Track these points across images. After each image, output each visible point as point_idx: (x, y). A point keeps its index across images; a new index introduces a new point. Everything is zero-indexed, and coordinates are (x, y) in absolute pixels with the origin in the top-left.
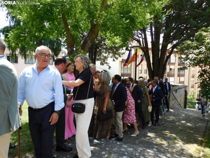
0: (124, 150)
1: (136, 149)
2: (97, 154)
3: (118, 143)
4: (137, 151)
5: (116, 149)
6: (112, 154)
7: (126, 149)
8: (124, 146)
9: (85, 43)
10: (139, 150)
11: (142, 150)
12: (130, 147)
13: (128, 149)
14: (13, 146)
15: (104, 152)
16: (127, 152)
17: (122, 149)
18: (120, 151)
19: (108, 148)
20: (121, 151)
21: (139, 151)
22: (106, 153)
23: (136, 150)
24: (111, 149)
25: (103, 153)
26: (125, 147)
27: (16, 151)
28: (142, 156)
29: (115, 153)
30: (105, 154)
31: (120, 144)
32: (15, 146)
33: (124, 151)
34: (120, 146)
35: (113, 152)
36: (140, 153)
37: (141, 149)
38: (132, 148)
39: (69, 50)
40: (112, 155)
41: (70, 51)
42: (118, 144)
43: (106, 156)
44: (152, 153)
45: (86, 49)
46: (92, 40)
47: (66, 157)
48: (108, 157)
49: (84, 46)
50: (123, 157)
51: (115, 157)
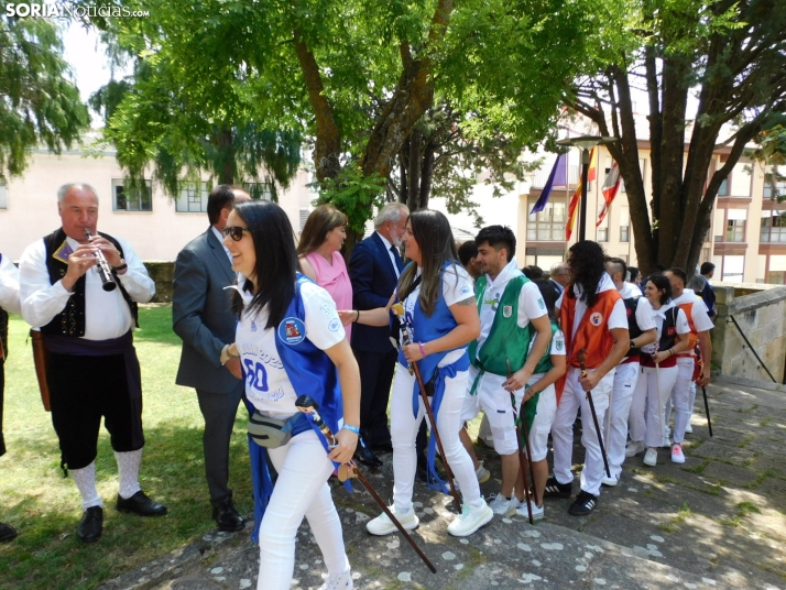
0: (526, 548)
1: (576, 547)
4: (582, 555)
6: (479, 563)
7: (538, 546)
8: (529, 533)
9: (380, 136)
10: (587, 550)
11: (602, 551)
12: (554, 539)
13: (546, 546)
14: (157, 507)
15: (451, 551)
16: (540, 557)
17: (521, 546)
18: (511, 551)
20: (517, 552)
21: (588, 555)
22: (459, 555)
23: (574, 550)
24: (479, 543)
25: (447, 556)
26: (533, 538)
28: (599, 577)
29: (491, 558)
30: (456, 562)
31: (515, 524)
32: (164, 510)
33: (526, 554)
34: (515, 531)
35: (485, 554)
36: (592, 562)
37: (598, 548)
38: (559, 541)
39: (322, 164)
40: (482, 566)
41: (325, 167)
42: (505, 525)
43: (459, 567)
45: (384, 157)
46: (408, 120)
47: (310, 564)
48: (463, 572)
49: (376, 145)
50: (524, 575)
51: (491, 577)
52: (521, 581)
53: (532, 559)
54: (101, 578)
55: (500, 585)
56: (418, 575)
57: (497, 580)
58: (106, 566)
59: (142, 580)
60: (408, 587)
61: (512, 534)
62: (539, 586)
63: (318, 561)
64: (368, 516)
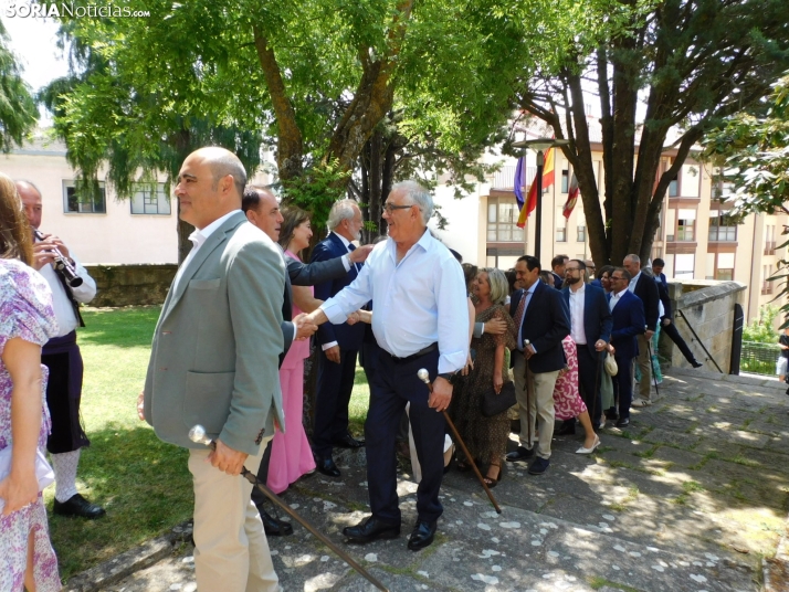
0: (486, 527)
1: (532, 524)
3: (467, 504)
4: (537, 532)
5: (459, 522)
6: (442, 543)
7: (497, 525)
8: (487, 513)
9: (341, 137)
10: (542, 527)
11: (556, 527)
12: (511, 518)
13: (503, 524)
14: (95, 510)
16: (500, 534)
17: (480, 525)
18: (472, 530)
20: (477, 531)
21: (544, 531)
23: (531, 528)
26: (492, 518)
27: (106, 526)
28: (553, 550)
29: (453, 537)
31: (475, 506)
32: (102, 512)
33: (486, 533)
34: (475, 513)
35: (447, 534)
36: (546, 537)
37: (553, 526)
38: (516, 520)
39: (284, 166)
40: (445, 545)
41: (288, 168)
42: (466, 507)
44: (592, 541)
46: (368, 123)
47: (280, 550)
49: (338, 146)
50: (484, 552)
51: (453, 554)
52: (481, 557)
53: (491, 537)
54: (73, 571)
55: (461, 561)
56: (384, 556)
57: (459, 557)
58: (77, 559)
59: (114, 571)
60: (375, 567)
61: (472, 516)
62: (497, 560)
63: (287, 547)
64: (335, 505)
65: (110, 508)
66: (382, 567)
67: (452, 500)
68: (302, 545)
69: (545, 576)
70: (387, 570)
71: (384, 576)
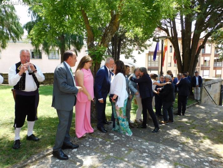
0: (144, 147)
1: (158, 147)
2: (116, 150)
4: (159, 149)
5: (137, 146)
6: (132, 151)
8: (145, 143)
9: (105, 36)
10: (161, 148)
11: (165, 148)
12: (151, 145)
13: (149, 147)
14: (37, 139)
16: (148, 149)
18: (140, 148)
19: (128, 145)
20: (142, 148)
22: (126, 149)
24: (132, 146)
25: (123, 149)
26: (146, 145)
27: (40, 143)
28: (163, 154)
29: (134, 149)
30: (125, 151)
31: (141, 141)
32: (39, 139)
33: (144, 149)
34: (141, 143)
35: (133, 149)
36: (162, 151)
38: (153, 145)
39: (89, 45)
40: (132, 152)
41: (90, 45)
42: (139, 141)
43: (126, 152)
45: (106, 42)
46: (112, 32)
47: (86, 152)
48: (127, 153)
49: (104, 39)
50: (143, 154)
53: (146, 150)
54: (30, 155)
56: (115, 154)
57: (136, 155)
58: (32, 152)
59: (41, 156)
60: (113, 157)
61: (141, 144)
62: (147, 157)
63: (88, 151)
64: (102, 140)
65: (41, 139)
66: (114, 157)
67: (135, 139)
68: (93, 151)
69: (161, 161)
70: (116, 158)
71: (115, 160)
